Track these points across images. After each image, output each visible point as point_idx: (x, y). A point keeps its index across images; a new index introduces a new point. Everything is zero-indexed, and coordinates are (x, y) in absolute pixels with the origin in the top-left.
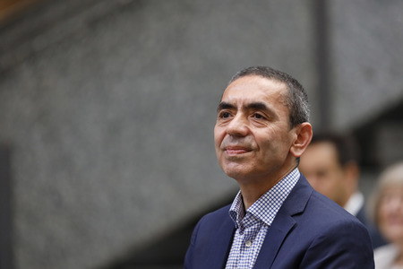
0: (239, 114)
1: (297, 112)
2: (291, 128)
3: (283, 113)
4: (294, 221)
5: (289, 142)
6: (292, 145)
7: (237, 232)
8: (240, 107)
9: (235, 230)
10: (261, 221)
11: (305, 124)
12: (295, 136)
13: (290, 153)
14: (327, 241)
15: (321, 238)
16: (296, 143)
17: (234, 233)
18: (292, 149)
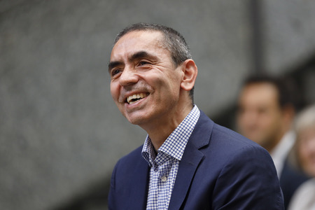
0: (127, 67)
1: (177, 52)
2: (177, 67)
3: (165, 55)
4: (202, 154)
5: (177, 79)
6: (182, 82)
7: (152, 170)
8: (126, 60)
9: (149, 168)
10: (172, 157)
11: (187, 61)
12: (182, 73)
13: (182, 89)
14: (234, 168)
15: (228, 166)
16: (185, 79)
17: (149, 171)
18: (183, 85)
